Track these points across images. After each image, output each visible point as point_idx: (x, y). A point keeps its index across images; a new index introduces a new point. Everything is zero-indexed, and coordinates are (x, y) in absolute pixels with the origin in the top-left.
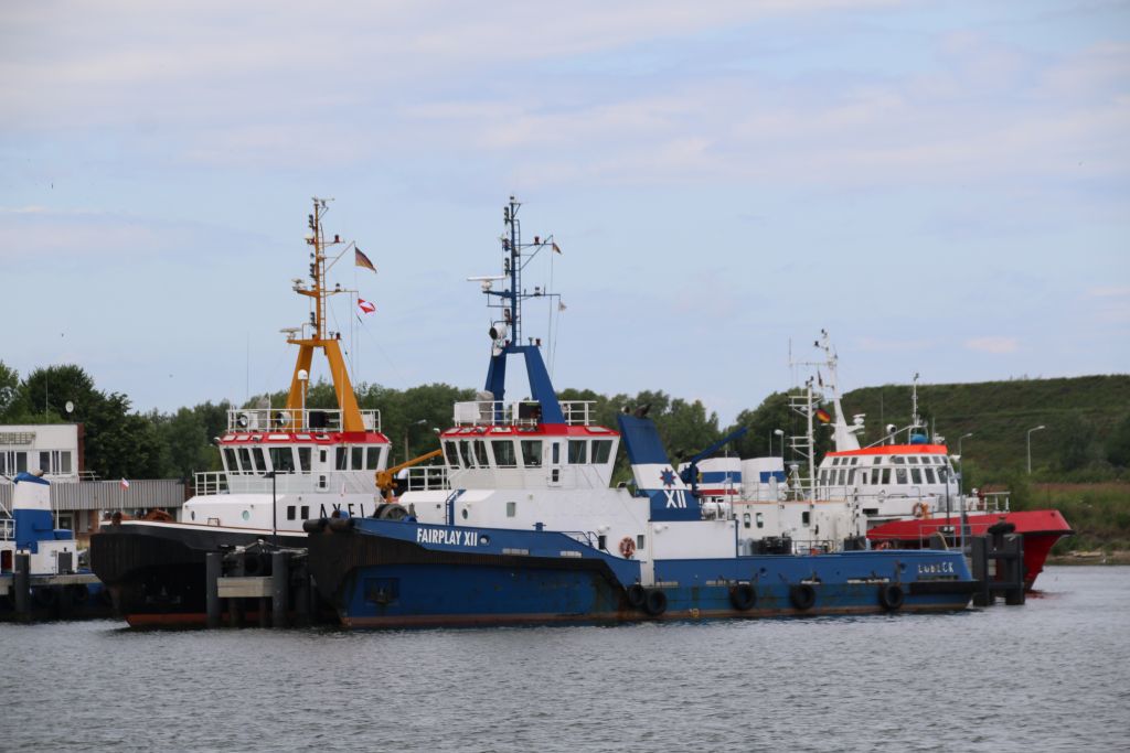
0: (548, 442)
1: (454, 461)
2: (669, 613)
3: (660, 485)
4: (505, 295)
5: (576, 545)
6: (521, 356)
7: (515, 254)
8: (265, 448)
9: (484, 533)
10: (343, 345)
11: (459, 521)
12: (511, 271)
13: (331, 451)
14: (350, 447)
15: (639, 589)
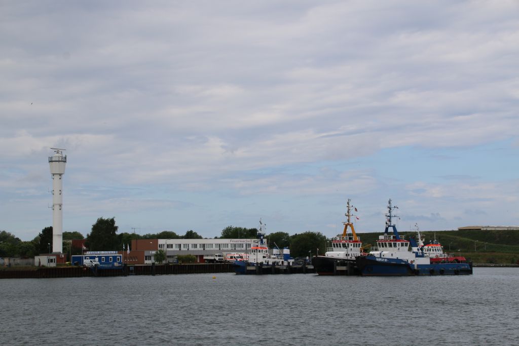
0: (397, 243)
1: (380, 246)
2: (420, 274)
3: (417, 251)
4: (388, 216)
5: (404, 261)
6: (392, 228)
7: (390, 209)
8: (341, 243)
9: (388, 259)
10: (353, 225)
11: (382, 257)
12: (390, 212)
13: (352, 244)
14: (355, 243)
15: (415, 270)
